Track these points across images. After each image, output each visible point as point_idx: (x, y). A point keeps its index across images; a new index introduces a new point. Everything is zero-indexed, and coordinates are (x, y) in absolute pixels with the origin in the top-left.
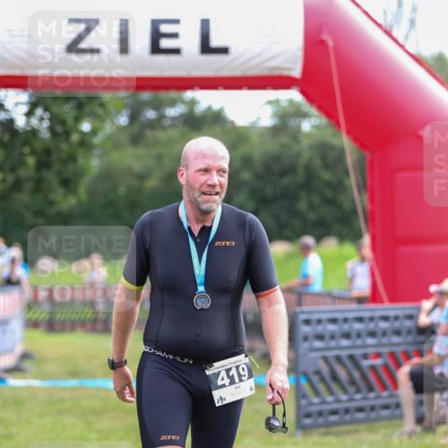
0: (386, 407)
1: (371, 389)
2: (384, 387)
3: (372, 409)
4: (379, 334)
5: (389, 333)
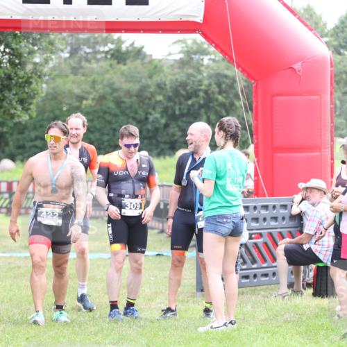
0: (266, 275)
1: (254, 261)
2: (265, 260)
3: (255, 276)
4: (261, 220)
5: (268, 218)
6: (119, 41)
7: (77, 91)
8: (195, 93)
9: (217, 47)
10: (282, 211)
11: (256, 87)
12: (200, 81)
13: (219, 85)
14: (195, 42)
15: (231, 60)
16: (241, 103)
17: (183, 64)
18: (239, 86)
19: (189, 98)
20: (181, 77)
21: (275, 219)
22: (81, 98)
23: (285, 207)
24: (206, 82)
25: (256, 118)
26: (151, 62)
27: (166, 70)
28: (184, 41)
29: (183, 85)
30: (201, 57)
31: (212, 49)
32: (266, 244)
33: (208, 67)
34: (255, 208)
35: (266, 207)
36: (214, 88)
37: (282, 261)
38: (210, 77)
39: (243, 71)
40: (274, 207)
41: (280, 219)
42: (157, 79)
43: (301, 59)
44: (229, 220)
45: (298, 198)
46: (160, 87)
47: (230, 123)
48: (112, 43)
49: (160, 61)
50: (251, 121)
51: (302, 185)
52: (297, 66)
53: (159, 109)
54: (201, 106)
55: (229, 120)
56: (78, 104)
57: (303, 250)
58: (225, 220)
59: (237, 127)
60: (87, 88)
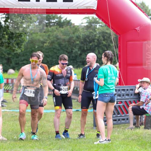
0: (124, 120)
1: (119, 114)
2: (123, 113)
3: (119, 120)
4: (122, 95)
5: (125, 95)
6: (60, 18)
7: (42, 39)
8: (93, 40)
9: (102, 20)
10: (131, 92)
11: (120, 38)
12: (95, 35)
13: (103, 37)
14: (93, 18)
15: (109, 26)
16: (113, 44)
17: (88, 27)
18: (112, 38)
19: (90, 42)
20: (87, 33)
21: (128, 95)
22: (43, 43)
23: (132, 90)
24: (98, 36)
25: (120, 51)
26: (74, 26)
27: (80, 30)
28: (88, 18)
29: (88, 37)
30: (96, 25)
31: (101, 21)
32: (124, 106)
33: (99, 29)
34: (119, 90)
35: (124, 90)
36: (102, 38)
37: (131, 113)
38: (99, 33)
39: (114, 31)
40: (127, 90)
41: (130, 95)
42: (76, 34)
43: (139, 25)
44: (109, 96)
45: (138, 86)
46: (78, 38)
47: (109, 54)
48: (57, 19)
49: (78, 26)
50: (118, 52)
51: (139, 80)
52: (138, 28)
53: (77, 47)
54: (96, 46)
55: (109, 52)
56: (42, 45)
57: (140, 108)
58: (107, 96)
59: (112, 55)
60: (46, 38)
